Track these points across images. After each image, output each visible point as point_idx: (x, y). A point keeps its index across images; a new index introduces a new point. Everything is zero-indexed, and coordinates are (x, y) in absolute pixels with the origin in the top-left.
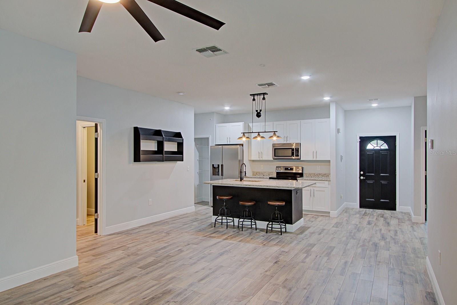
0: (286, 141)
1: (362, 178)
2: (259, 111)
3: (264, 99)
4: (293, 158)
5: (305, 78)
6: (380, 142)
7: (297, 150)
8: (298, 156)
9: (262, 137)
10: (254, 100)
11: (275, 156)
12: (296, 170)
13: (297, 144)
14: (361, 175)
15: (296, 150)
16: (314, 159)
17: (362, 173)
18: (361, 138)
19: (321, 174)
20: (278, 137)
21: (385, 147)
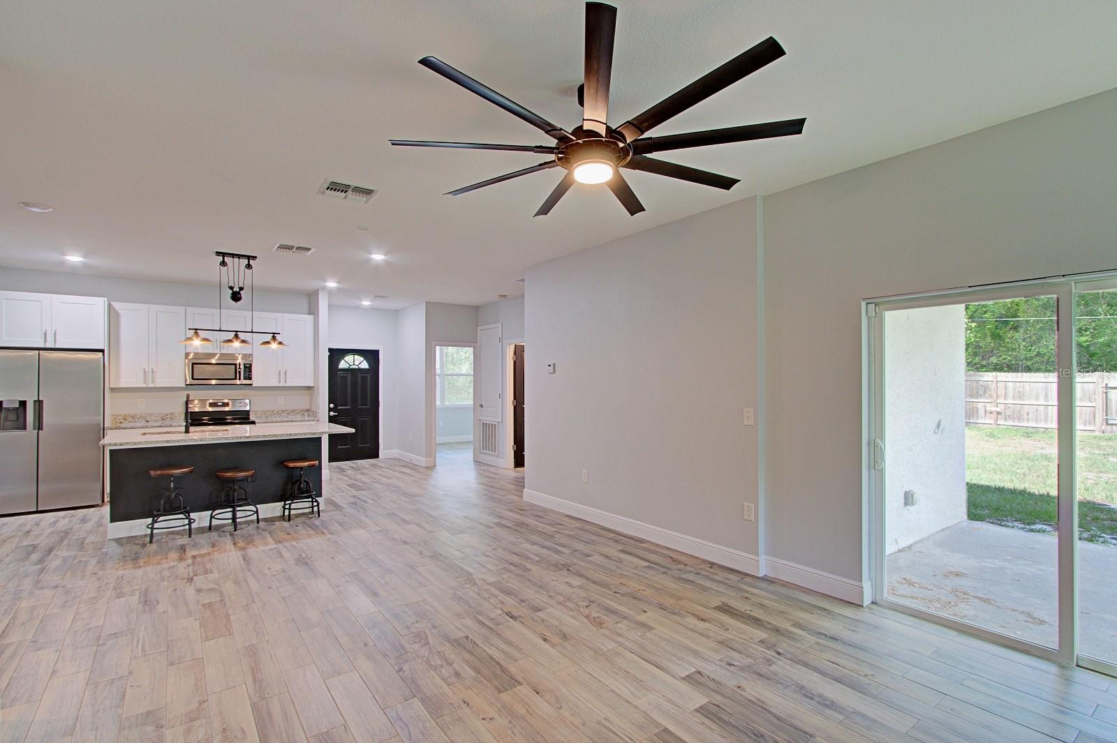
0: (219, 350)
1: (332, 413)
2: (236, 289)
3: (249, 266)
4: (238, 382)
5: (378, 257)
6: (358, 359)
7: (248, 368)
8: (250, 379)
9: (243, 341)
10: (223, 264)
11: (193, 379)
12: (233, 405)
13: (245, 356)
14: (330, 410)
15: (245, 367)
16: (281, 385)
17: (332, 406)
18: (330, 350)
19: (286, 411)
20: (280, 343)
21: (365, 365)
